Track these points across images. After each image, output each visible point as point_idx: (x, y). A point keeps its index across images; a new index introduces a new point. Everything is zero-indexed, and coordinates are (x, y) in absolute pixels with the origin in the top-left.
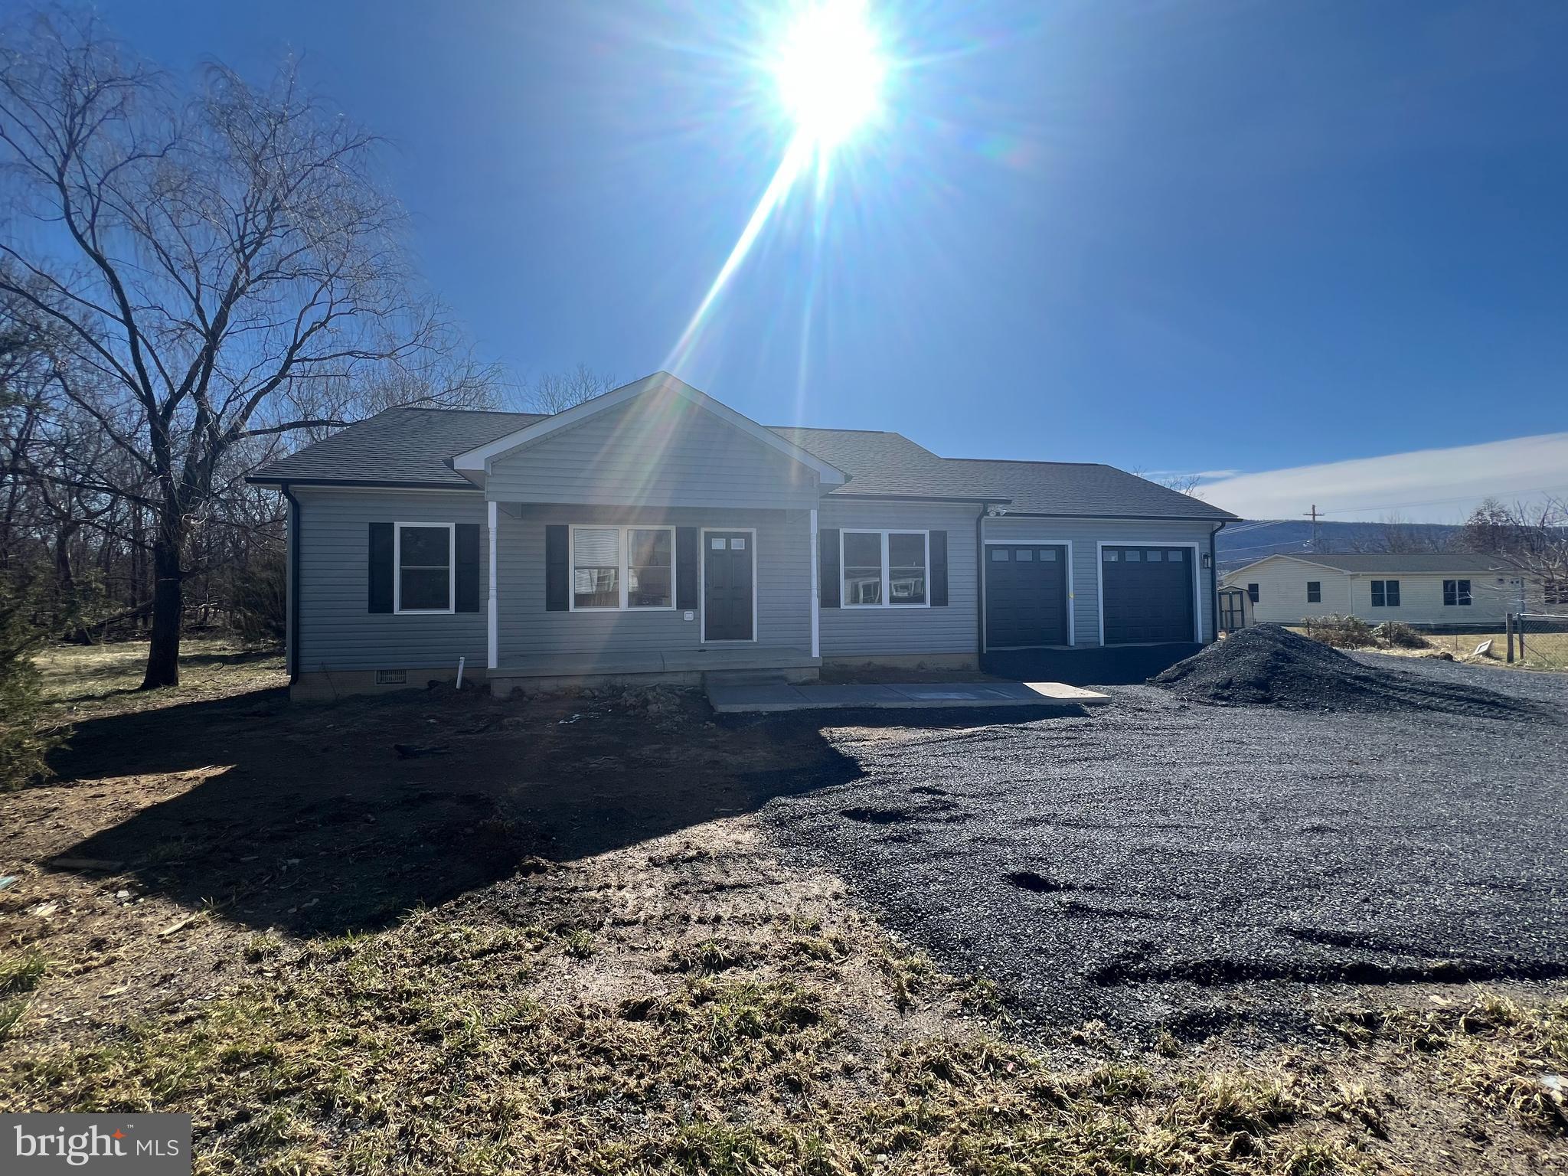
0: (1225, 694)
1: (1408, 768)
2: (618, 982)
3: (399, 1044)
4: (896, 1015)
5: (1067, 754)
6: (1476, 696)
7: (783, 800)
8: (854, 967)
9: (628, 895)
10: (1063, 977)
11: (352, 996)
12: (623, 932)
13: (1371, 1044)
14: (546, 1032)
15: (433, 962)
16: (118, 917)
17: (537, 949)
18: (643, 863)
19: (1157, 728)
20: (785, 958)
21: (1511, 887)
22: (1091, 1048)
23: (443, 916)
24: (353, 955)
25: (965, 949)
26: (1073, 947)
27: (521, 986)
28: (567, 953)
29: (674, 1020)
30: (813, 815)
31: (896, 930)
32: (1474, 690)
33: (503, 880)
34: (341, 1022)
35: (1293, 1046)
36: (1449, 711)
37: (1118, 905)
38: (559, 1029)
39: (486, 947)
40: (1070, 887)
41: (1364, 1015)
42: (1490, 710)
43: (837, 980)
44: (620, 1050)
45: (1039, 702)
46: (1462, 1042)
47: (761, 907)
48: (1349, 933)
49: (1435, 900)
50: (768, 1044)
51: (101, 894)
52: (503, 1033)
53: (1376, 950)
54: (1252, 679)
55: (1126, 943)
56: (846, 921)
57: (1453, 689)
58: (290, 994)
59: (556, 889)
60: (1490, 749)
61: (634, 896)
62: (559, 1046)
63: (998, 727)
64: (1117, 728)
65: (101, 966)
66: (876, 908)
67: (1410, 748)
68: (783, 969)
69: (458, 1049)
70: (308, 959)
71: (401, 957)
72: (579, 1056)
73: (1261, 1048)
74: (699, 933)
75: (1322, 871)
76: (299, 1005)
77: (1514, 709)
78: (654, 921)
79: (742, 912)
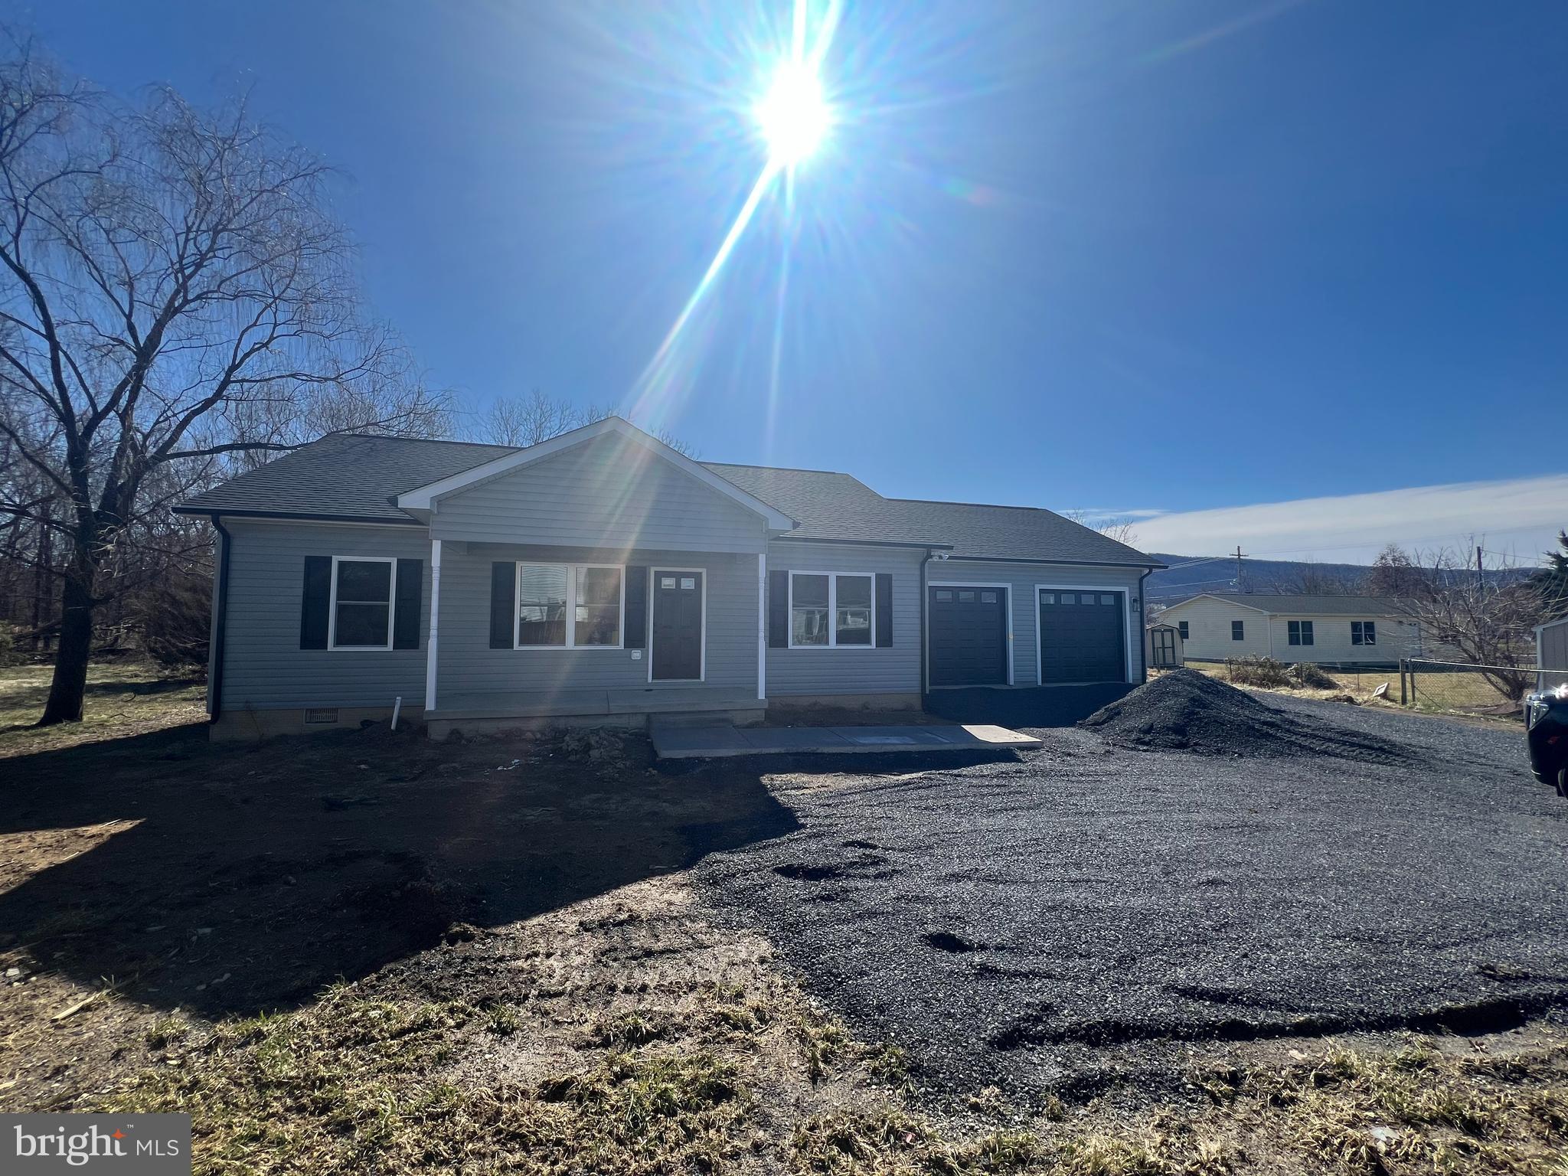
0: (1147, 739)
1: (1300, 816)
2: (538, 1060)
3: (309, 1137)
4: (809, 1087)
5: (996, 803)
6: (1366, 742)
7: (718, 856)
8: (771, 1037)
9: (555, 964)
10: (967, 1042)
11: (262, 1086)
12: (547, 1004)
13: (1233, 1101)
14: (462, 1119)
15: (349, 1043)
16: (6, 999)
17: (459, 1026)
18: (573, 927)
19: (1082, 775)
20: (706, 1029)
21: (1370, 939)
22: (986, 1114)
23: (363, 991)
24: (265, 1038)
25: (879, 1015)
26: (979, 1011)
27: (440, 1068)
28: (490, 1030)
29: (592, 1101)
30: (745, 873)
31: (817, 995)
32: (1366, 736)
33: (428, 949)
34: (249, 1115)
35: (1165, 1106)
36: (1343, 757)
37: (1025, 965)
38: (476, 1114)
39: (406, 1025)
40: (983, 947)
41: (1229, 1072)
42: (1378, 756)
43: (756, 1052)
44: (536, 1135)
45: (974, 746)
46: (1311, 1097)
47: (687, 973)
48: (1226, 989)
49: (1305, 954)
50: (682, 1123)
52: (418, 1121)
53: (1248, 1006)
54: (1171, 724)
55: (1028, 1005)
56: (769, 987)
57: (1347, 735)
58: (195, 1085)
59: (483, 959)
60: (1374, 796)
61: (561, 965)
62: (474, 1133)
63: (934, 774)
64: (1045, 774)
66: (800, 972)
67: (1305, 796)
68: (704, 1041)
69: (371, 1141)
70: (216, 1044)
71: (316, 1039)
72: (494, 1143)
73: (1136, 1109)
74: (623, 1004)
75: (1210, 926)
76: (205, 1097)
77: (1398, 755)
78: (580, 992)
79: (669, 980)
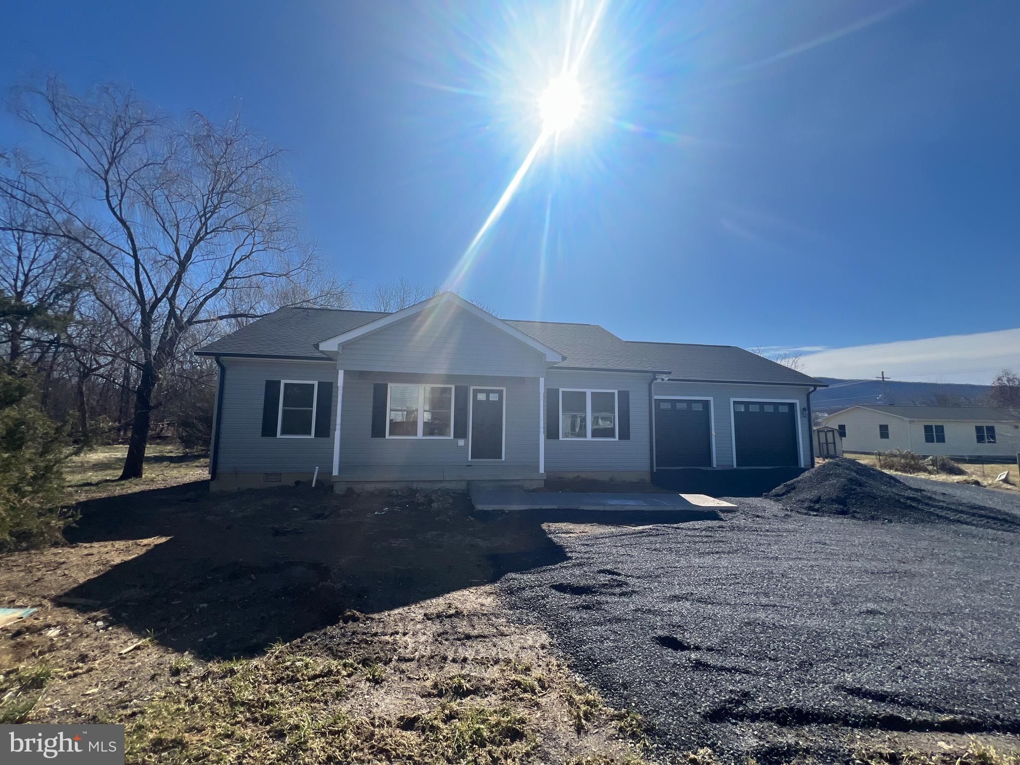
0: (816, 507)
1: (940, 567)
2: (398, 702)
3: (259, 739)
4: (575, 736)
5: (704, 548)
6: (992, 515)
7: (513, 575)
8: (550, 699)
9: (409, 640)
10: (687, 714)
11: (233, 704)
12: (404, 666)
14: (350, 736)
15: (284, 681)
16: (96, 639)
17: (349, 676)
18: (420, 617)
19: (767, 531)
20: (505, 690)
21: (1002, 662)
23: (293, 649)
24: (236, 673)
25: (624, 690)
26: (695, 693)
27: (337, 702)
28: (368, 680)
29: (431, 732)
30: (532, 587)
31: (580, 673)
32: (991, 510)
33: (332, 625)
34: (225, 721)
36: (973, 525)
37: (729, 663)
38: (358, 734)
39: (317, 673)
40: (697, 648)
41: (889, 754)
42: (1002, 525)
43: (539, 709)
44: (396, 751)
45: (689, 508)
47: (494, 652)
48: (886, 692)
49: (948, 669)
50: (490, 753)
51: (87, 623)
52: (323, 734)
53: (903, 706)
54: (834, 497)
55: (731, 691)
56: (548, 665)
57: (976, 508)
58: (195, 700)
59: (364, 634)
60: (1000, 555)
61: (413, 641)
62: (357, 746)
63: (660, 526)
64: (740, 529)
65: (84, 673)
66: (568, 657)
67: (943, 552)
68: (504, 699)
69: (295, 745)
70: (208, 675)
71: (265, 677)
72: (370, 754)
74: (453, 670)
75: (871, 644)
76: (201, 708)
78: (424, 659)
79: (481, 656)
